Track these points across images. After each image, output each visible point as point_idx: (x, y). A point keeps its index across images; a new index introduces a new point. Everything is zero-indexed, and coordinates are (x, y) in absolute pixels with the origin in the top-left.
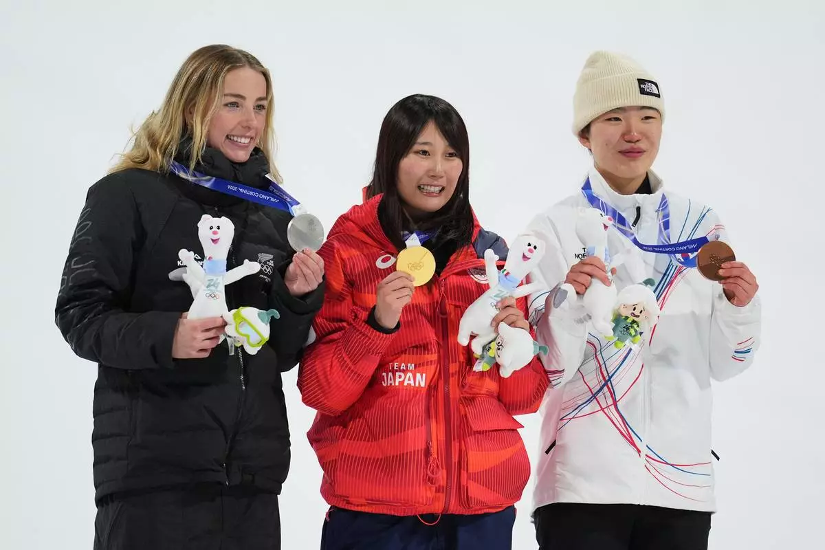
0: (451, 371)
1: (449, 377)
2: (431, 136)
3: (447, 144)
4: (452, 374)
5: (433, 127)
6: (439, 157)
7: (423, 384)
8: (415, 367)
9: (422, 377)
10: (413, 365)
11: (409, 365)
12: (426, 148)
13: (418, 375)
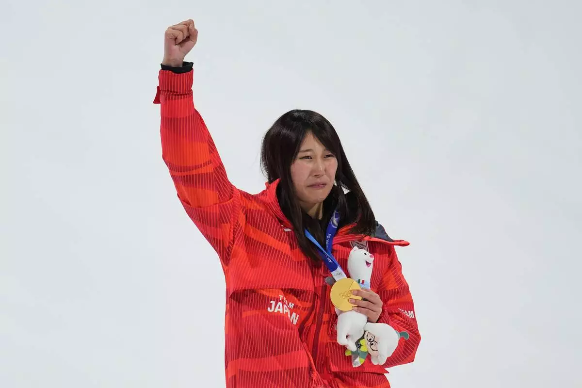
0: (323, 320)
1: (321, 324)
2: (311, 144)
3: (324, 148)
4: (325, 322)
5: (312, 137)
6: (319, 160)
7: (295, 322)
8: (294, 306)
9: (296, 317)
10: (293, 305)
11: (290, 303)
12: (309, 154)
13: (294, 314)
